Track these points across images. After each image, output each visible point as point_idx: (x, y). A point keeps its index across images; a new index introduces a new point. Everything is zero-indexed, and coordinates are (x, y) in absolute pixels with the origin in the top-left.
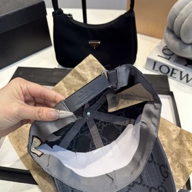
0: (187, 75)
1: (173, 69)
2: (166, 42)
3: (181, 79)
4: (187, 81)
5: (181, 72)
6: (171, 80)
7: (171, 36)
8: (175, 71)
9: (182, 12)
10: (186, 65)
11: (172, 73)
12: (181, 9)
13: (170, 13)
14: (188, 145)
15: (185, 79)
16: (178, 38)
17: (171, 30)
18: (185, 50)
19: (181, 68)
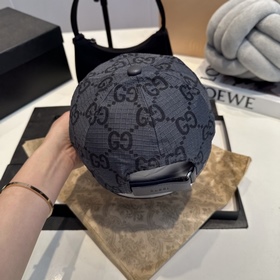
0: (236, 96)
1: (220, 91)
2: (209, 61)
3: (231, 101)
4: (238, 103)
5: (229, 94)
6: (219, 105)
7: (213, 53)
8: (222, 93)
9: (220, 25)
10: (234, 85)
11: (219, 95)
12: (219, 22)
13: (209, 27)
14: (232, 165)
15: (235, 101)
16: (220, 54)
17: (212, 46)
18: (229, 67)
19: (228, 88)
